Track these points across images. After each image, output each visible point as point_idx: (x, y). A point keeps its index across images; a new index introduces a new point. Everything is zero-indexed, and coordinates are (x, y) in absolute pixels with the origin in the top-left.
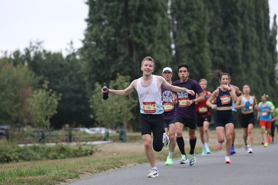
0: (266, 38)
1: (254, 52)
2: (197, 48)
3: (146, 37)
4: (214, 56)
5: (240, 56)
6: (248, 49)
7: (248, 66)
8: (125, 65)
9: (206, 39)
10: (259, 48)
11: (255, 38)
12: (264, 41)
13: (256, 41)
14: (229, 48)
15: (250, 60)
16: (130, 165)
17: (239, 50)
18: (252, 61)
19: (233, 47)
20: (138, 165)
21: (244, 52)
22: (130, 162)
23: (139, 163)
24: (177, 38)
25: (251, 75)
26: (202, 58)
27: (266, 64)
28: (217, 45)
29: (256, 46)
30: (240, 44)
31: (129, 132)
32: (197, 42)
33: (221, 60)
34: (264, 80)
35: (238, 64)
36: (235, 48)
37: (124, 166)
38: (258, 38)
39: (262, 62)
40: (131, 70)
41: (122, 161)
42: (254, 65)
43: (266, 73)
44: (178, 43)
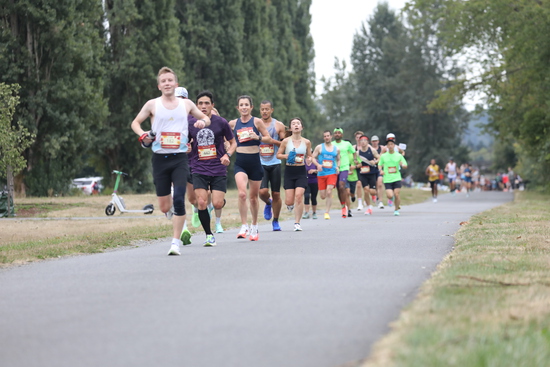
0: (290, 11)
1: (266, 37)
2: (154, 29)
3: (52, 6)
4: (188, 45)
5: (239, 46)
6: (255, 31)
7: (256, 66)
8: (10, 62)
9: (172, 11)
10: (277, 30)
11: (267, 10)
12: (286, 15)
13: (270, 17)
14: (218, 28)
15: (258, 53)
16: (20, 262)
17: (238, 35)
18: (263, 55)
19: (225, 27)
20: (37, 263)
21: (247, 38)
22: (21, 256)
23: (39, 257)
24: (115, 8)
25: (260, 84)
26: (165, 50)
27: (290, 62)
28: (193, 23)
29: (271, 26)
30: (240, 21)
31: (18, 196)
32: (154, 18)
33: (203, 53)
34: (286, 93)
35: (235, 61)
36: (230, 30)
37: (7, 265)
38: (274, 9)
39: (282, 58)
40: (22, 71)
41: (4, 254)
42: (267, 65)
43: (289, 78)
44: (117, 19)
